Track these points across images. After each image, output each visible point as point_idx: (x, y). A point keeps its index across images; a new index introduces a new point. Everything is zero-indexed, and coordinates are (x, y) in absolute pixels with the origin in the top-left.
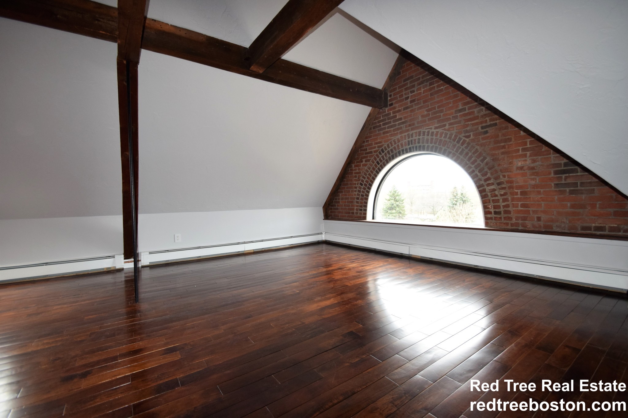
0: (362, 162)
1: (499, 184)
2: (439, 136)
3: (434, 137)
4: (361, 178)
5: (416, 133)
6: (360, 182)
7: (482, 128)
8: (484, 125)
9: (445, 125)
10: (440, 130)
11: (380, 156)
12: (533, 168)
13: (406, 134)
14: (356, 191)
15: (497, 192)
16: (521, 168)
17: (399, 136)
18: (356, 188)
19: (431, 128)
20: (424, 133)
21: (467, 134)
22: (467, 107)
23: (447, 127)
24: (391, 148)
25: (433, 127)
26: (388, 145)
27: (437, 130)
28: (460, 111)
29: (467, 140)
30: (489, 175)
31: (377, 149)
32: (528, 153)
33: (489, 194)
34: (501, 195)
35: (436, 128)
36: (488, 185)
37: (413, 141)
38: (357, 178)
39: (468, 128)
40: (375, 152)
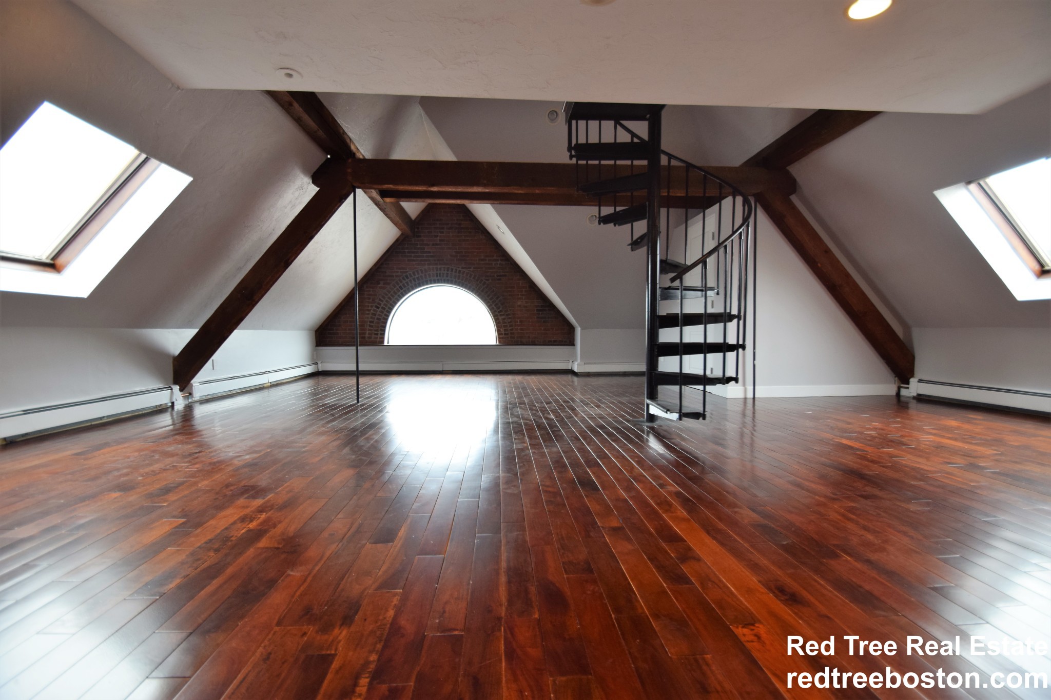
0: (379, 284)
1: (507, 315)
2: (465, 275)
3: (461, 275)
4: (377, 301)
5: (444, 268)
6: (376, 304)
7: (497, 276)
8: (498, 274)
9: (470, 268)
10: (466, 271)
11: (404, 282)
12: (526, 307)
13: (435, 267)
14: (368, 314)
15: (506, 321)
16: (520, 306)
17: (426, 267)
18: (369, 310)
19: (459, 268)
20: (452, 270)
21: (487, 278)
22: (487, 258)
23: (472, 269)
24: (417, 276)
25: (460, 267)
26: (414, 273)
27: (464, 270)
28: (482, 260)
29: (487, 282)
30: (501, 309)
31: (399, 274)
32: (524, 297)
33: (501, 321)
34: (509, 322)
35: (462, 268)
36: (501, 315)
37: (442, 274)
38: (371, 300)
39: (488, 274)
40: (397, 276)
